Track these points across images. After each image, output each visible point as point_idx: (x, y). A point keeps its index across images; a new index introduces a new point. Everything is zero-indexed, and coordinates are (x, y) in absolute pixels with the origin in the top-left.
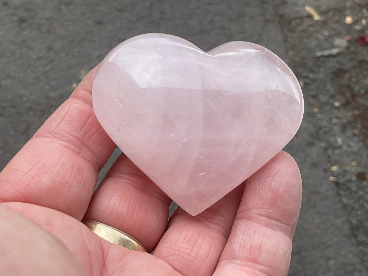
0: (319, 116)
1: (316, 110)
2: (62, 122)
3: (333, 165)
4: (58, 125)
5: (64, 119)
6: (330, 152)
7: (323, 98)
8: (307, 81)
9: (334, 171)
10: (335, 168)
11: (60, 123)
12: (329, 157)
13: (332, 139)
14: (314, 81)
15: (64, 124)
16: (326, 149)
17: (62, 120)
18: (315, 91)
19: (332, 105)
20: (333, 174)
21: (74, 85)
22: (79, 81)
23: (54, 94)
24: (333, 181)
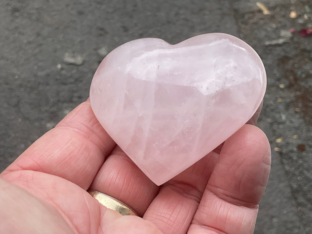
3: (278, 138)
6: (275, 127)
9: (279, 143)
10: (279, 141)
12: (274, 131)
13: (277, 116)
16: (272, 124)
19: (278, 87)
20: (277, 145)
21: (59, 66)
22: (63, 63)
23: (41, 74)
24: (277, 151)
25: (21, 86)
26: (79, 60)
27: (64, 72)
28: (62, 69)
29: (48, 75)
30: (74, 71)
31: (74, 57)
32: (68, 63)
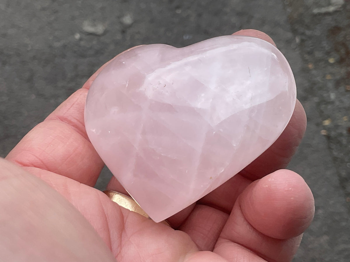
0: (314, 72)
1: (310, 66)
2: (72, 108)
3: (325, 120)
4: (68, 111)
5: (74, 106)
6: (323, 107)
7: (318, 54)
8: (304, 38)
9: (326, 126)
10: (327, 123)
11: (69, 109)
12: (322, 112)
13: (325, 95)
14: (310, 37)
15: (73, 110)
16: (319, 104)
17: (72, 106)
18: (311, 48)
19: (327, 62)
20: (325, 128)
21: (77, 36)
22: (82, 32)
23: (57, 44)
24: (324, 135)
25: (34, 58)
26: (100, 29)
27: (82, 43)
28: (81, 39)
29: (65, 46)
30: (95, 42)
31: (94, 26)
32: (87, 32)
